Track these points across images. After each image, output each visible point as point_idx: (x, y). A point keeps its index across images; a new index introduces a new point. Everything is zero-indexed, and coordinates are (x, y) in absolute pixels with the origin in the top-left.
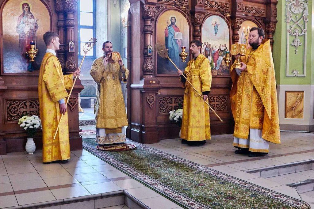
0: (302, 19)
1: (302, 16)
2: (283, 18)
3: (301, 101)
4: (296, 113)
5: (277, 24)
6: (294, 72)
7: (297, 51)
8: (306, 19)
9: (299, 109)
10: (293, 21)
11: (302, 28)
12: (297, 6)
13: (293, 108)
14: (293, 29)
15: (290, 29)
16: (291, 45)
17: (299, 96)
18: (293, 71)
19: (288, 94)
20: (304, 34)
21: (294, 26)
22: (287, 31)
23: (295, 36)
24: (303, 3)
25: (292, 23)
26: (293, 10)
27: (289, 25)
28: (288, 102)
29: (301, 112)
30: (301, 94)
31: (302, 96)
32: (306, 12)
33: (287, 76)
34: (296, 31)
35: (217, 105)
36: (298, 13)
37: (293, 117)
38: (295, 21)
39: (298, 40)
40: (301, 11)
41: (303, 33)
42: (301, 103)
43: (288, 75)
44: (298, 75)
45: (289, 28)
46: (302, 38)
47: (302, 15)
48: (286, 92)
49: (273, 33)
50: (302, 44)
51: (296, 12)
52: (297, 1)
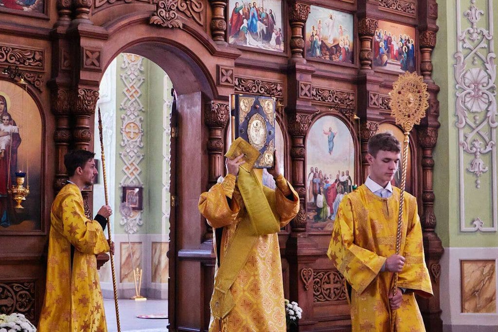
0: (485, 123)
1: (486, 117)
2: (451, 119)
3: (491, 278)
4: (482, 302)
5: (440, 131)
6: (475, 223)
7: (479, 182)
8: (493, 122)
9: (488, 295)
10: (470, 126)
11: (487, 139)
12: (476, 97)
13: (475, 293)
14: (469, 140)
15: (465, 141)
16: (467, 170)
17: (487, 270)
18: (473, 221)
19: (466, 266)
20: (491, 152)
21: (471, 136)
22: (459, 144)
23: (475, 154)
24: (488, 92)
25: (467, 130)
26: (469, 105)
27: (462, 133)
28: (466, 281)
29: (491, 300)
30: (489, 265)
31: (493, 270)
33: (462, 230)
34: (476, 144)
35: (334, 288)
36: (479, 110)
37: (476, 310)
38: (473, 126)
39: (481, 161)
40: (484, 106)
41: (489, 149)
42: (490, 282)
43: (464, 228)
44: (483, 229)
45: (462, 139)
46: (488, 157)
47: (487, 113)
48: (462, 262)
49: (433, 147)
50: (487, 168)
51: (474, 109)
52: (476, 89)
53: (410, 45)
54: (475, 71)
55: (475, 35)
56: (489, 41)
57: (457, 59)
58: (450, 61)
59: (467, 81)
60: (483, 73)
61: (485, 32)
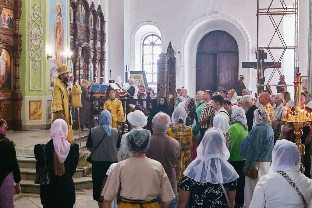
0: (39, 49)
1: (39, 47)
2: (27, 48)
3: (40, 108)
4: (37, 116)
5: (22, 52)
6: (35, 87)
7: (36, 72)
8: (42, 49)
9: (39, 114)
10: (33, 50)
11: (40, 56)
12: (36, 40)
13: (34, 113)
14: (33, 56)
15: (32, 56)
16: (32, 67)
17: (39, 104)
18: (34, 86)
19: (31, 103)
20: (41, 60)
21: (34, 54)
22: (29, 57)
23: (35, 61)
24: (40, 38)
25: (32, 52)
26: (33, 42)
27: (30, 53)
28: (31, 109)
29: (40, 115)
30: (39, 103)
31: (41, 104)
32: (42, 44)
33: (30, 90)
34: (36, 57)
36: (37, 45)
37: (35, 119)
38: (35, 50)
39: (37, 64)
40: (39, 43)
41: (40, 59)
42: (40, 109)
43: (31, 89)
44: (38, 89)
45: (30, 55)
46: (39, 63)
47: (39, 46)
48: (30, 101)
49: (19, 58)
50: (39, 67)
51: (35, 44)
52: (36, 36)
53: (11, 17)
54: (35, 29)
55: (36, 16)
56: (41, 18)
57: (29, 24)
58: (27, 25)
59: (32, 33)
60: (38, 31)
61: (40, 15)
